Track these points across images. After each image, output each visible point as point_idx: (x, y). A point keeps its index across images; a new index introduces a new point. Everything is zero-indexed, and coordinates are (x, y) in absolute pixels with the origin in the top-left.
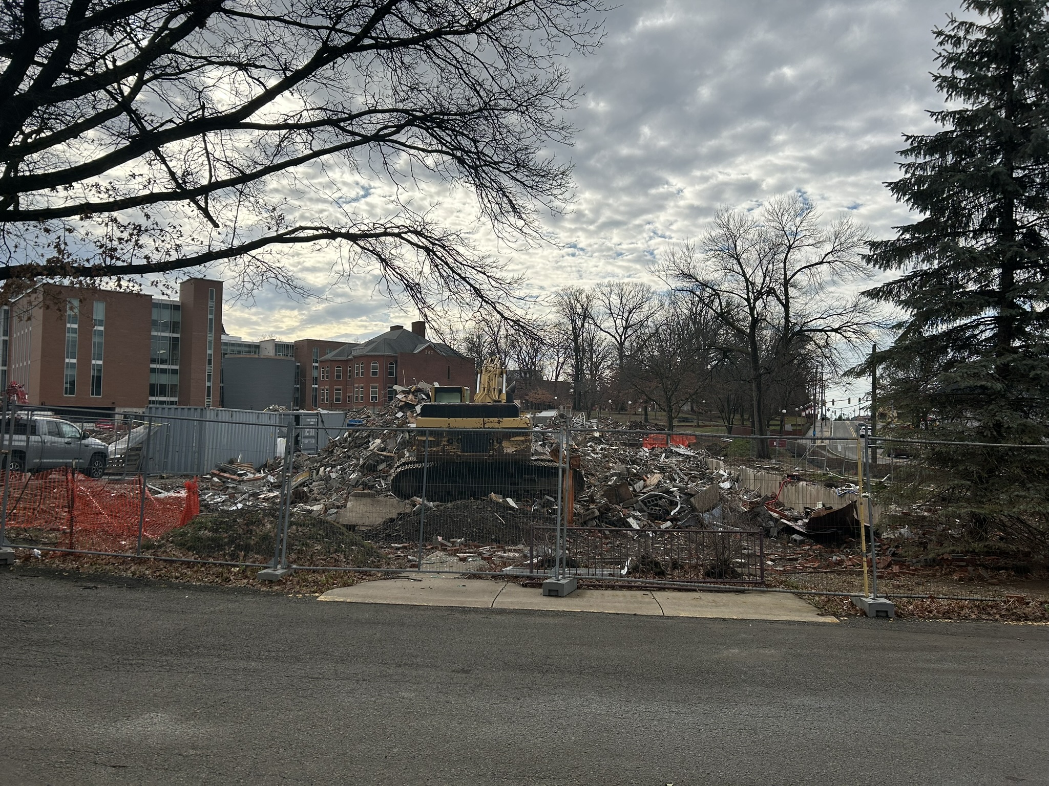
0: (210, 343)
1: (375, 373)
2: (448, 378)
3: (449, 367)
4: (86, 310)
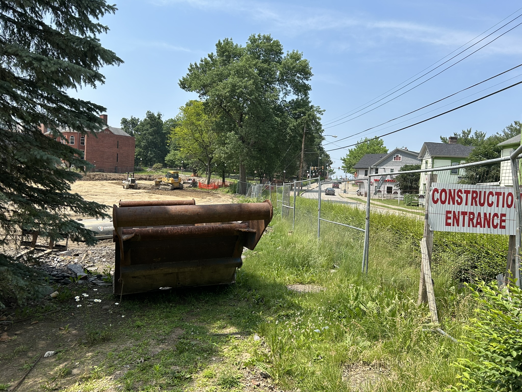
1: (72, 142)
2: (118, 148)
3: (118, 141)
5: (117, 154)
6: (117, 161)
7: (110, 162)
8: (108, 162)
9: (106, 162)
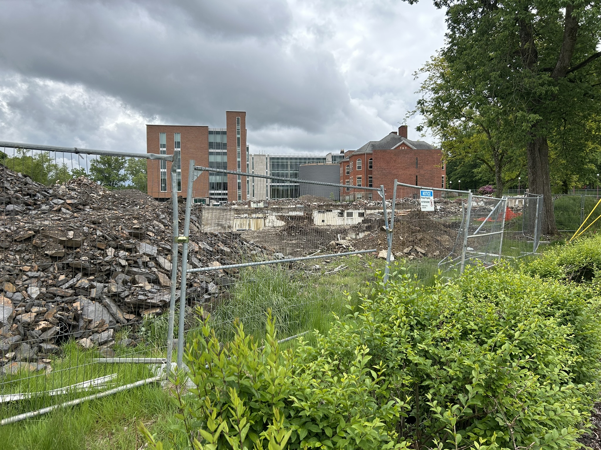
0: (239, 153)
1: (359, 168)
2: (417, 167)
3: (417, 158)
4: (170, 139)
5: (417, 176)
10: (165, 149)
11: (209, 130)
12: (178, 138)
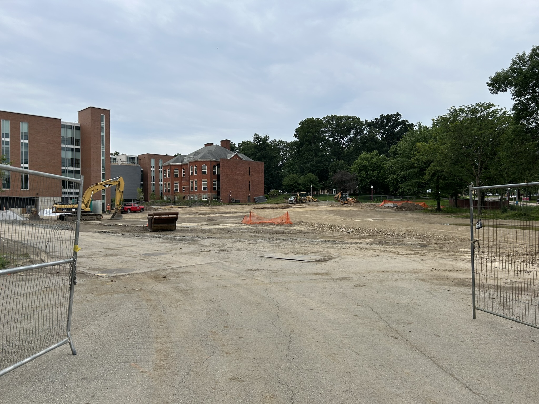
0: (103, 152)
1: (204, 172)
2: (250, 175)
3: (249, 168)
4: (15, 128)
5: (250, 182)
6: (250, 190)
7: (244, 192)
8: (242, 192)
9: (240, 192)
10: (8, 140)
11: (62, 123)
12: (24, 128)
